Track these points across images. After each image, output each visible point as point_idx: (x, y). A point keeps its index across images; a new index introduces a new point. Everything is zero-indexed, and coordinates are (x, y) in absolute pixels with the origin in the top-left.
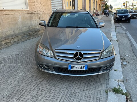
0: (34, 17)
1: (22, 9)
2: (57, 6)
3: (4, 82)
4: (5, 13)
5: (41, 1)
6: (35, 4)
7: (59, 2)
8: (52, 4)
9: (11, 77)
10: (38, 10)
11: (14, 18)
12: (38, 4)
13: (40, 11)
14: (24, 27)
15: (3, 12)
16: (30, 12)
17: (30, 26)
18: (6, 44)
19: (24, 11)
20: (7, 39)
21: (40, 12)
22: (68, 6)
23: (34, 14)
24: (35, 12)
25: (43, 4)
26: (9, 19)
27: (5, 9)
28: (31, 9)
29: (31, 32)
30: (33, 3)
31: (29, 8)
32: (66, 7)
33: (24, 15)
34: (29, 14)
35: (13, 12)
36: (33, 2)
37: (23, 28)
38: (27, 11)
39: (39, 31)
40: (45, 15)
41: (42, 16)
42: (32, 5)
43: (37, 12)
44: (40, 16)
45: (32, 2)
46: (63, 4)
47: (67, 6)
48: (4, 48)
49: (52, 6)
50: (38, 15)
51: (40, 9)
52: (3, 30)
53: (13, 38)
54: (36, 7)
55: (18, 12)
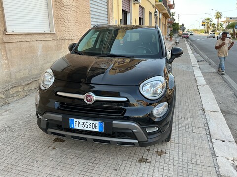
0: (63, 45)
1: (43, 32)
3: (25, 170)
4: (15, 39)
5: (75, 19)
6: (65, 23)
9: (37, 159)
10: (70, 33)
11: (30, 47)
12: (69, 24)
13: (73, 36)
14: (46, 64)
15: (11, 37)
16: (57, 37)
18: (15, 95)
19: (47, 36)
20: (18, 86)
21: (74, 38)
23: (63, 41)
24: (65, 37)
25: (77, 24)
26: (22, 50)
27: (16, 32)
28: (59, 31)
31: (56, 31)
33: (47, 42)
34: (56, 41)
35: (28, 38)
36: (62, 20)
37: (44, 65)
38: (51, 36)
42: (61, 25)
43: (69, 38)
45: (60, 19)
48: (14, 102)
51: (73, 33)
52: (11, 69)
53: (28, 84)
54: (67, 29)
55: (36, 38)
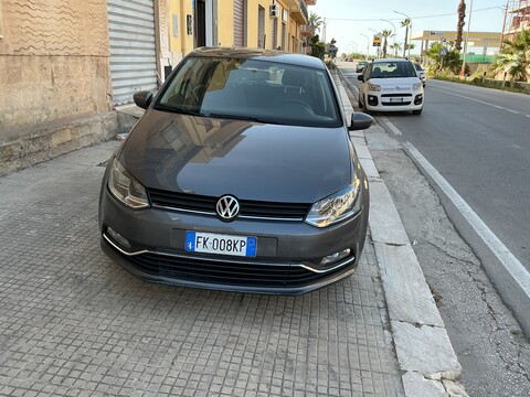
0: (26, 70)
2: (134, 29)
5: (62, 3)
6: (30, 11)
7: (142, 15)
8: (110, 22)
10: (47, 39)
12: (44, 14)
13: (54, 47)
16: (7, 46)
17: (7, 112)
21: (57, 52)
22: (179, 34)
23: (25, 60)
24: (31, 50)
25: (67, 16)
28: (13, 33)
29: (11, 139)
30: (22, 10)
31: (4, 32)
32: (172, 37)
34: (3, 59)
36: (22, 3)
39: (48, 137)
40: (81, 68)
41: (67, 69)
42: (18, 15)
43: (43, 51)
44: (57, 68)
45: (15, 1)
46: (156, 21)
47: (175, 31)
49: (112, 26)
50: (48, 63)
51: (56, 39)
54: (38, 27)
